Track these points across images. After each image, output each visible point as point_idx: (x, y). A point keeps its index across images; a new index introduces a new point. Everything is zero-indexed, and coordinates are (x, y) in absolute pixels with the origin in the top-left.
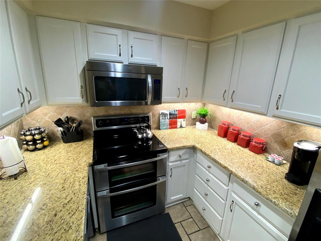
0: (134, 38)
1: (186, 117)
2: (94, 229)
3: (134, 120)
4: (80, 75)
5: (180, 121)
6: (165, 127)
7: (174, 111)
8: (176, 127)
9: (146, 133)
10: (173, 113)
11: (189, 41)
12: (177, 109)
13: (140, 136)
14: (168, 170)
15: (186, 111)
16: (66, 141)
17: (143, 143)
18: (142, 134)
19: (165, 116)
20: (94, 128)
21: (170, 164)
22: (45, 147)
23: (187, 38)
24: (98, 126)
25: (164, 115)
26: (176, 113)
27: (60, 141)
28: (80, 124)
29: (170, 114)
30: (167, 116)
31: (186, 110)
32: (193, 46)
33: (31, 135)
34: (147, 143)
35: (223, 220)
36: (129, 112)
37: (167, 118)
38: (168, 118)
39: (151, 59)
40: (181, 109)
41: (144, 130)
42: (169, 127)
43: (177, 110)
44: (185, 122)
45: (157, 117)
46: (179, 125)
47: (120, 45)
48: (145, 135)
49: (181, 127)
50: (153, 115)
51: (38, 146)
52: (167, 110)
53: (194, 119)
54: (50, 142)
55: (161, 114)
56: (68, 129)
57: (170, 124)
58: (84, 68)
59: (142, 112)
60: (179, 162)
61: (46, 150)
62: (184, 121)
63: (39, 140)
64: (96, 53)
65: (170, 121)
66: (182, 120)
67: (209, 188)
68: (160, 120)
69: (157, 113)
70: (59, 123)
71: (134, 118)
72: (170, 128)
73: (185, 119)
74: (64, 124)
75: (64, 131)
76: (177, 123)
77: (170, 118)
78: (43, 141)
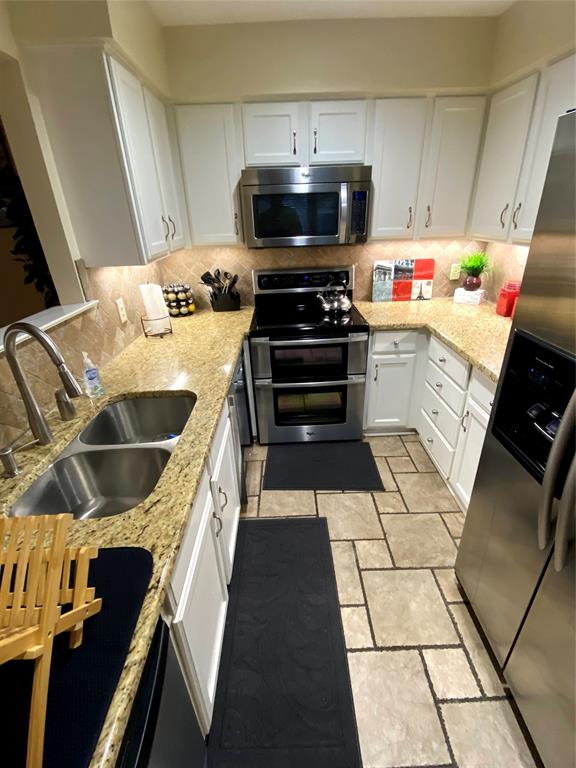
0: (321, 114)
1: (435, 276)
2: (252, 438)
3: (320, 279)
4: (234, 196)
5: (418, 286)
6: (383, 298)
7: (405, 263)
8: (409, 299)
9: (339, 301)
10: (405, 266)
11: (437, 99)
12: (413, 258)
13: (327, 307)
14: (371, 367)
15: (437, 262)
16: (217, 309)
17: (332, 318)
18: (332, 302)
19: (385, 274)
20: (256, 290)
21: (375, 357)
22: (190, 313)
23: (434, 94)
24: (261, 286)
25: (384, 271)
26: (410, 266)
27: (208, 308)
28: (234, 280)
29: (397, 270)
30: (390, 274)
31: (435, 259)
32: (447, 110)
33: (173, 292)
34: (340, 321)
35: (454, 453)
36: (313, 264)
37: (390, 278)
38: (392, 277)
39: (353, 152)
40: (423, 257)
41: (336, 295)
42: (391, 297)
43: (412, 261)
44: (430, 288)
45: (367, 274)
46: (415, 292)
47: (295, 134)
48: (336, 304)
49: (420, 297)
50: (359, 270)
51: (184, 310)
52: (391, 259)
53: (455, 281)
54: (196, 307)
55: (377, 268)
56: (220, 289)
57: (395, 292)
58: (239, 183)
59: (336, 264)
60: (394, 356)
61: (192, 317)
62: (429, 284)
63: (183, 301)
64: (257, 155)
65: (395, 284)
66: (424, 282)
67: (442, 401)
68: (372, 281)
69: (367, 265)
70: (207, 279)
71: (320, 274)
72: (394, 300)
73: (432, 281)
74: (213, 280)
75: (214, 293)
76: (410, 288)
77: (395, 278)
78: (188, 305)
